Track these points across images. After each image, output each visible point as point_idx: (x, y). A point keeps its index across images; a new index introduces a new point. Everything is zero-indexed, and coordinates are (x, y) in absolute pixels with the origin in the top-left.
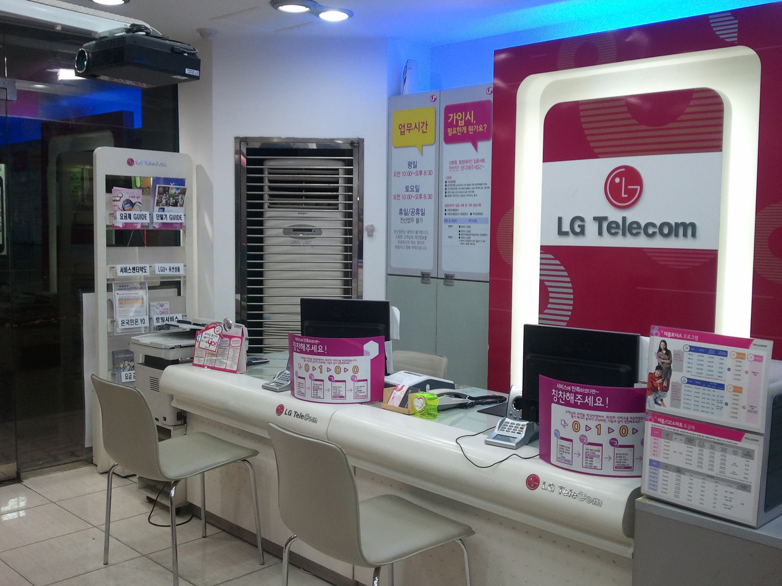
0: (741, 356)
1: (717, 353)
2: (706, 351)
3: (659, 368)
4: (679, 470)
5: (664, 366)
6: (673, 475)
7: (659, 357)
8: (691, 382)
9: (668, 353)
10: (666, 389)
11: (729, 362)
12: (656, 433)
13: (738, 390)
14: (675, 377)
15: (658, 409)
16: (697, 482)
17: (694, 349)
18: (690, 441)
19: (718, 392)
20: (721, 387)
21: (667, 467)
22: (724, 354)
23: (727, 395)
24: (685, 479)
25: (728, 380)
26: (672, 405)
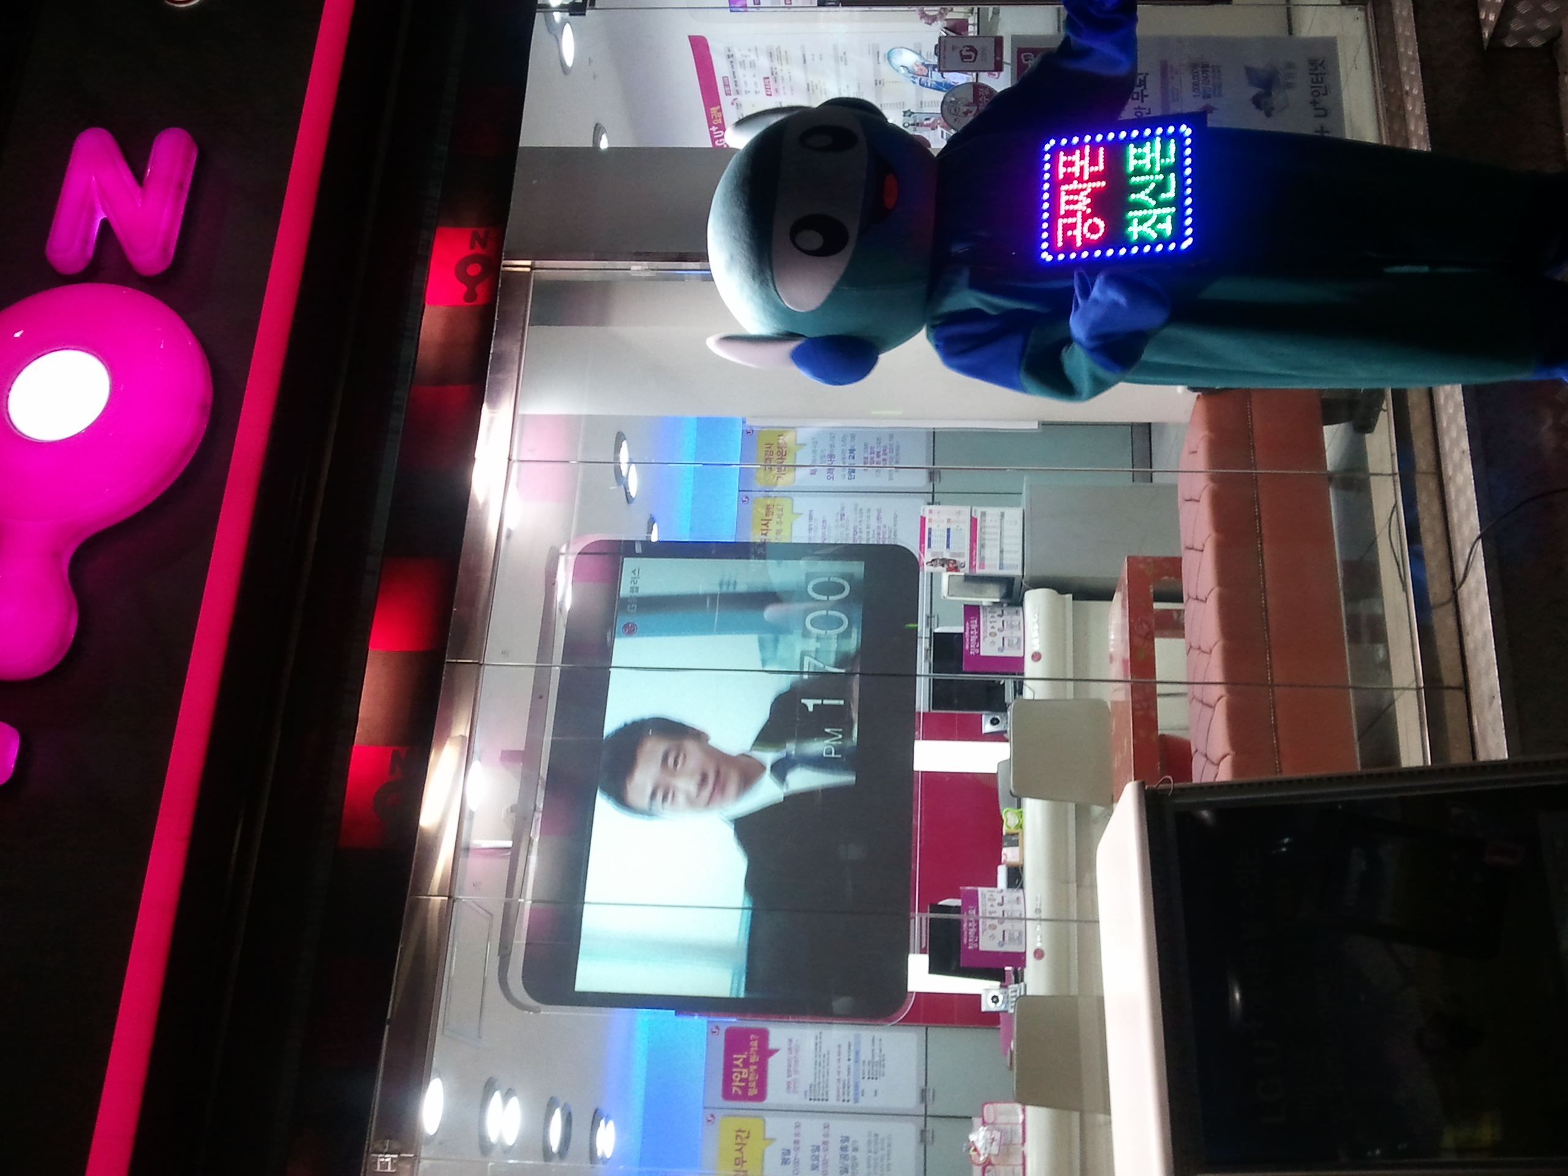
0: (930, 520)
1: (930, 533)
2: (929, 539)
3: (943, 565)
4: (1002, 552)
5: (942, 563)
6: (1005, 555)
7: (936, 566)
8: (948, 546)
9: (933, 560)
10: (955, 561)
11: (934, 526)
12: (982, 566)
13: (949, 521)
14: (947, 556)
15: (967, 565)
16: (1006, 541)
17: (929, 546)
18: (983, 546)
19: (951, 531)
20: (948, 530)
21: (1001, 559)
22: (930, 529)
23: (953, 527)
24: (1005, 548)
25: (945, 526)
26: (964, 556)
